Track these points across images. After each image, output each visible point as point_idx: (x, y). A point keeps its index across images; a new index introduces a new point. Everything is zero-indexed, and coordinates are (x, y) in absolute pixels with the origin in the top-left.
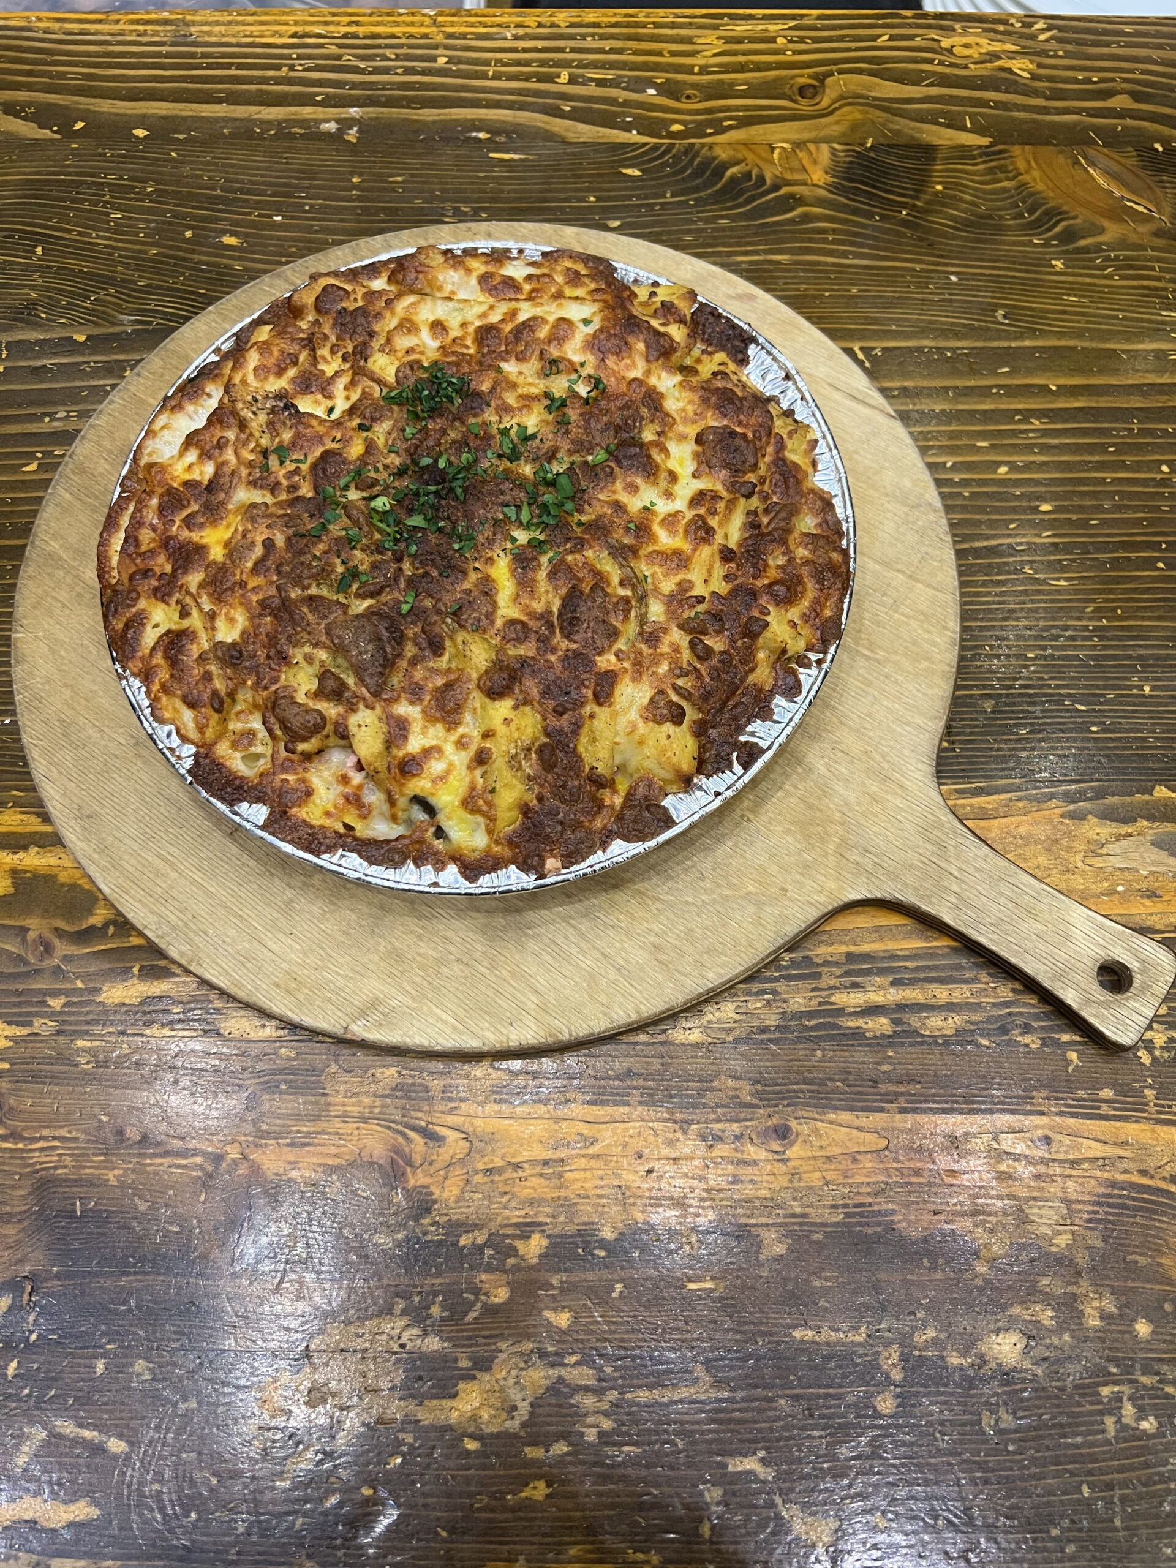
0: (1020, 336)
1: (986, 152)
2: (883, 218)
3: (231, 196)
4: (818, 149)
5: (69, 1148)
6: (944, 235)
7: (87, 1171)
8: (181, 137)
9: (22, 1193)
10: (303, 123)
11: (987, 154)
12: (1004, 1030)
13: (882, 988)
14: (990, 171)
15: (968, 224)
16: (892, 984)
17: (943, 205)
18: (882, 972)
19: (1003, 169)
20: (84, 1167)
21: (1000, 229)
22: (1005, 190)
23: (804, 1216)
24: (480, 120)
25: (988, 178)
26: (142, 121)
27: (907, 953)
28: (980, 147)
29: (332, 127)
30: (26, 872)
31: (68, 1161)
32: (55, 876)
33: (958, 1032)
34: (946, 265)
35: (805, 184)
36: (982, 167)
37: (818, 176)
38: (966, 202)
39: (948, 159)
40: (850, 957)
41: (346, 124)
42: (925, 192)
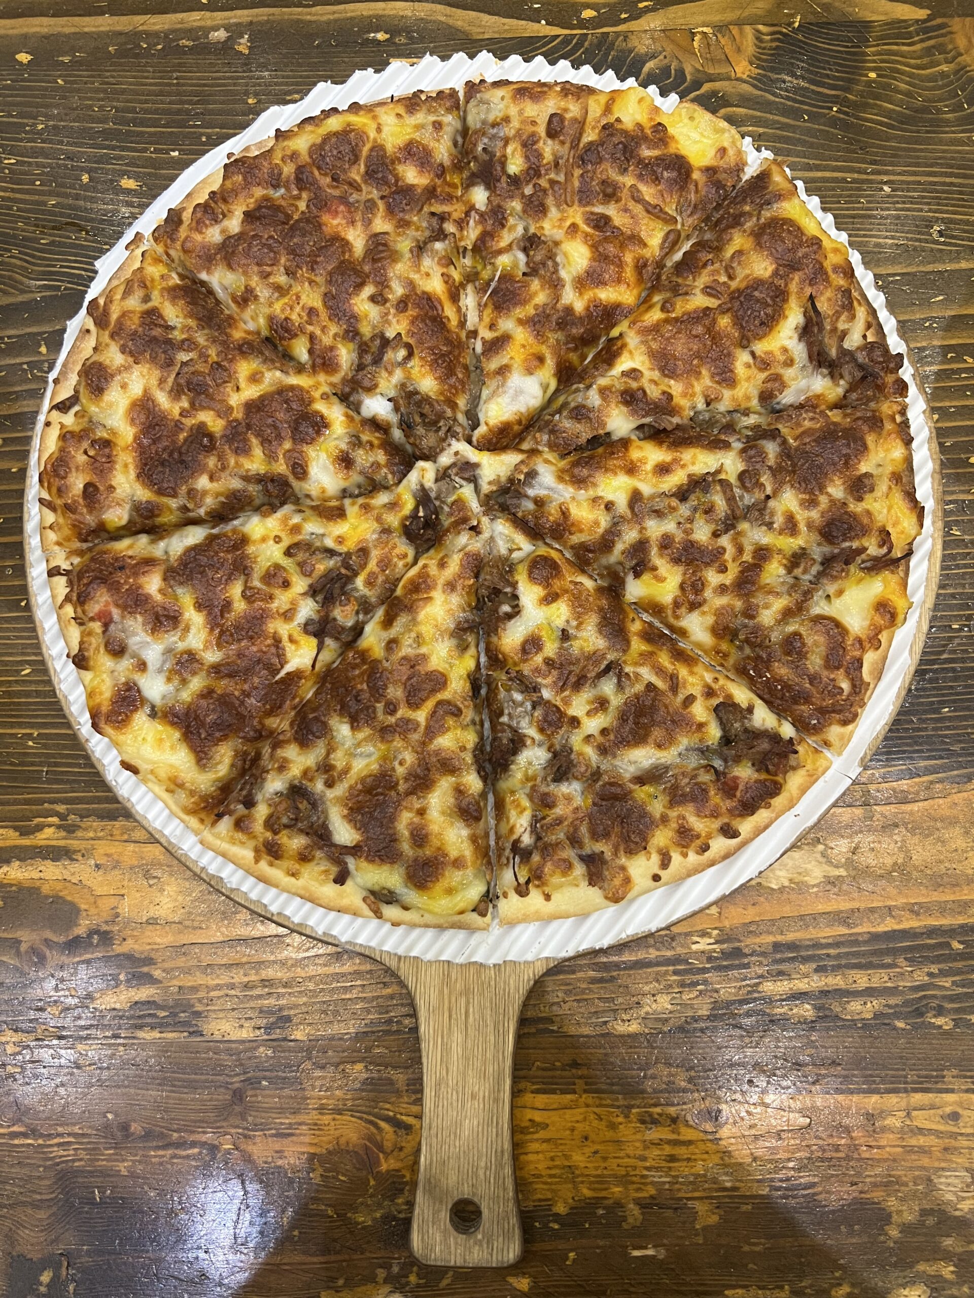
0: (957, 258)
1: (925, 28)
2: (813, 117)
3: (124, 128)
4: (741, 32)
5: (82, 1143)
6: (877, 135)
7: (100, 1163)
8: (66, 59)
9: (47, 1182)
10: (190, 33)
11: (926, 31)
12: (919, 1013)
13: (806, 976)
14: (928, 51)
15: (903, 120)
16: (816, 971)
17: (877, 97)
18: (806, 960)
19: (941, 49)
20: (98, 1160)
21: (937, 124)
22: (943, 75)
23: (734, 1189)
24: (378, 17)
25: (926, 60)
26: (24, 42)
27: (830, 941)
28: (917, 21)
29: (220, 35)
30: (11, 885)
31: (82, 1154)
32: (38, 889)
33: (876, 1016)
34: (879, 173)
35: (729, 79)
36: (918, 47)
37: (743, 68)
38: (900, 92)
39: (883, 39)
40: (777, 946)
41: (235, 31)
42: (857, 82)
